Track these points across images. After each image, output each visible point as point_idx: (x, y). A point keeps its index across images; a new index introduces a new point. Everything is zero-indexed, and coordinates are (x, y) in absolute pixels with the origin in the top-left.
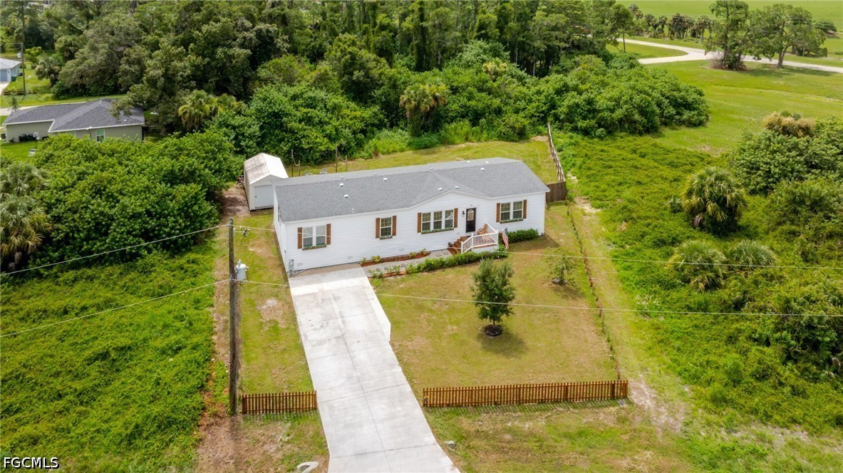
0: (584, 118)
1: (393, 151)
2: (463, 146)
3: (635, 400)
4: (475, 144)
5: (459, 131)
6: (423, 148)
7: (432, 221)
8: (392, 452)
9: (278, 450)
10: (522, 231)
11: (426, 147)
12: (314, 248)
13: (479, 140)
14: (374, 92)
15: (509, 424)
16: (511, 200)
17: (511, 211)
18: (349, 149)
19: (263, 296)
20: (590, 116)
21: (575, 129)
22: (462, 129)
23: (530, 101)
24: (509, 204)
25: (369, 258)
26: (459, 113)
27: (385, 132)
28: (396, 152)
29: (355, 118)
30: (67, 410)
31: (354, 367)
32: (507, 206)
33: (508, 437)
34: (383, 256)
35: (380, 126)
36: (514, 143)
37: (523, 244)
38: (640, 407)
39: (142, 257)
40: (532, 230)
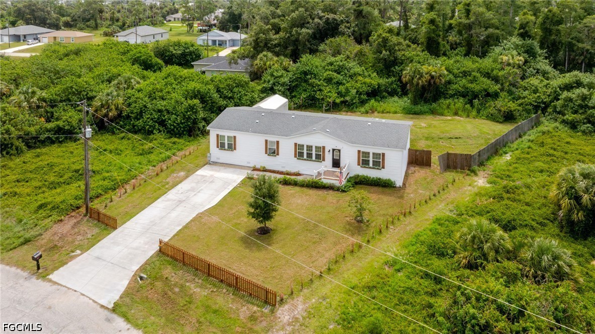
0: (576, 112)
1: (387, 112)
2: (449, 118)
3: (279, 312)
4: (462, 119)
5: (452, 106)
6: (412, 114)
7: (305, 152)
8: (110, 264)
9: (81, 240)
10: (380, 179)
11: (415, 113)
12: (225, 150)
13: (468, 116)
14: (395, 68)
15: (188, 284)
16: (371, 150)
17: (371, 159)
18: (352, 104)
19: (183, 169)
20: (581, 111)
21: (564, 122)
22: (454, 105)
23: (536, 91)
24: (369, 153)
25: (258, 166)
26: (459, 92)
27: (396, 98)
28: (390, 113)
29: (365, 83)
30: (40, 188)
31: (162, 218)
32: (366, 154)
33: (177, 290)
34: (268, 168)
35: (392, 94)
36: (498, 124)
37: (376, 188)
38: (275, 317)
39: (153, 134)
40: (389, 180)
